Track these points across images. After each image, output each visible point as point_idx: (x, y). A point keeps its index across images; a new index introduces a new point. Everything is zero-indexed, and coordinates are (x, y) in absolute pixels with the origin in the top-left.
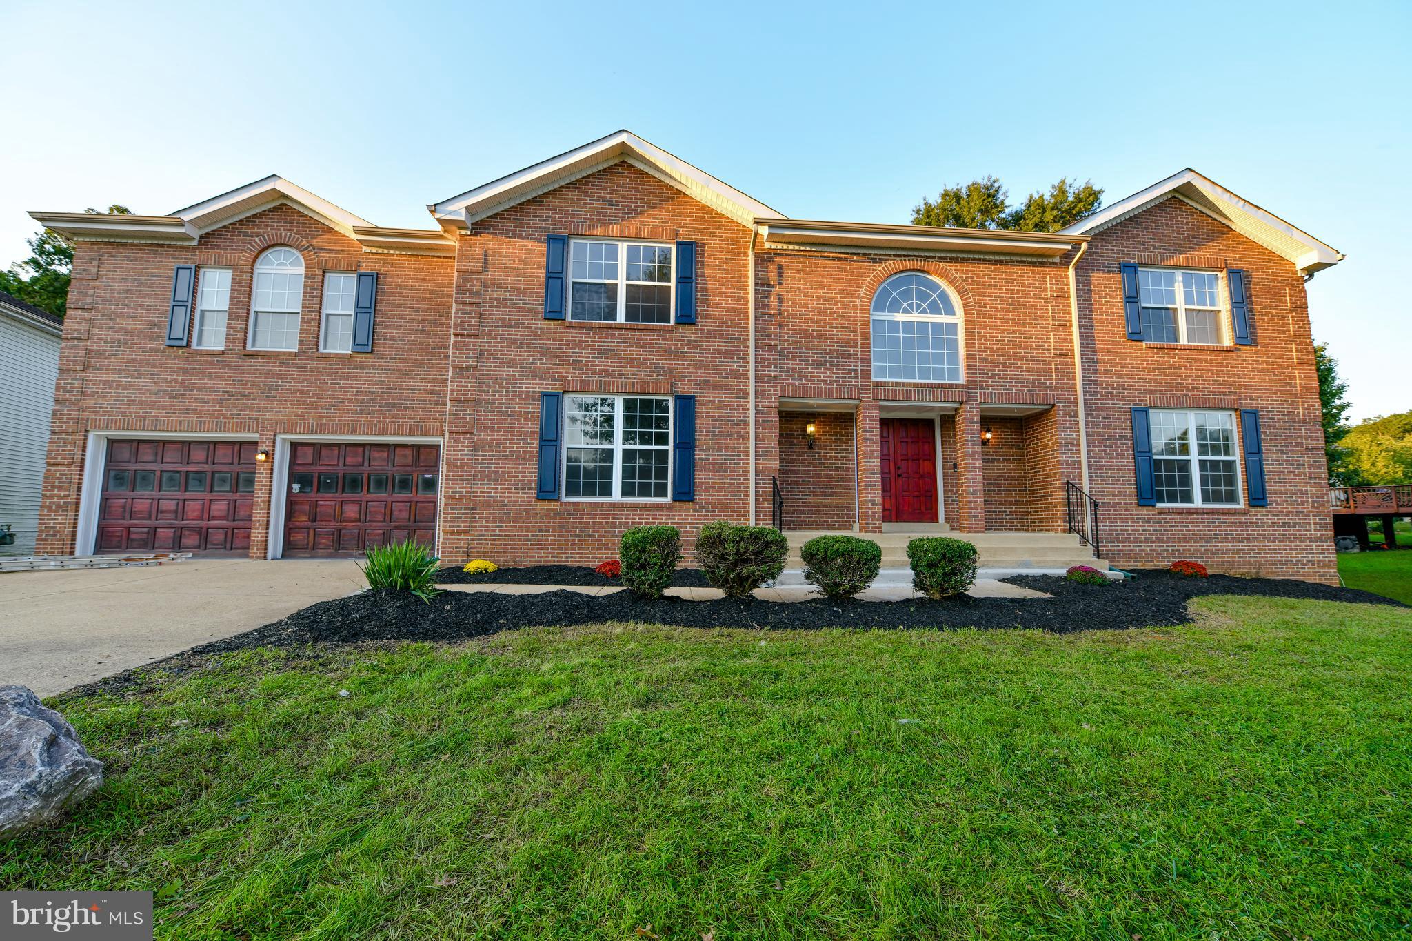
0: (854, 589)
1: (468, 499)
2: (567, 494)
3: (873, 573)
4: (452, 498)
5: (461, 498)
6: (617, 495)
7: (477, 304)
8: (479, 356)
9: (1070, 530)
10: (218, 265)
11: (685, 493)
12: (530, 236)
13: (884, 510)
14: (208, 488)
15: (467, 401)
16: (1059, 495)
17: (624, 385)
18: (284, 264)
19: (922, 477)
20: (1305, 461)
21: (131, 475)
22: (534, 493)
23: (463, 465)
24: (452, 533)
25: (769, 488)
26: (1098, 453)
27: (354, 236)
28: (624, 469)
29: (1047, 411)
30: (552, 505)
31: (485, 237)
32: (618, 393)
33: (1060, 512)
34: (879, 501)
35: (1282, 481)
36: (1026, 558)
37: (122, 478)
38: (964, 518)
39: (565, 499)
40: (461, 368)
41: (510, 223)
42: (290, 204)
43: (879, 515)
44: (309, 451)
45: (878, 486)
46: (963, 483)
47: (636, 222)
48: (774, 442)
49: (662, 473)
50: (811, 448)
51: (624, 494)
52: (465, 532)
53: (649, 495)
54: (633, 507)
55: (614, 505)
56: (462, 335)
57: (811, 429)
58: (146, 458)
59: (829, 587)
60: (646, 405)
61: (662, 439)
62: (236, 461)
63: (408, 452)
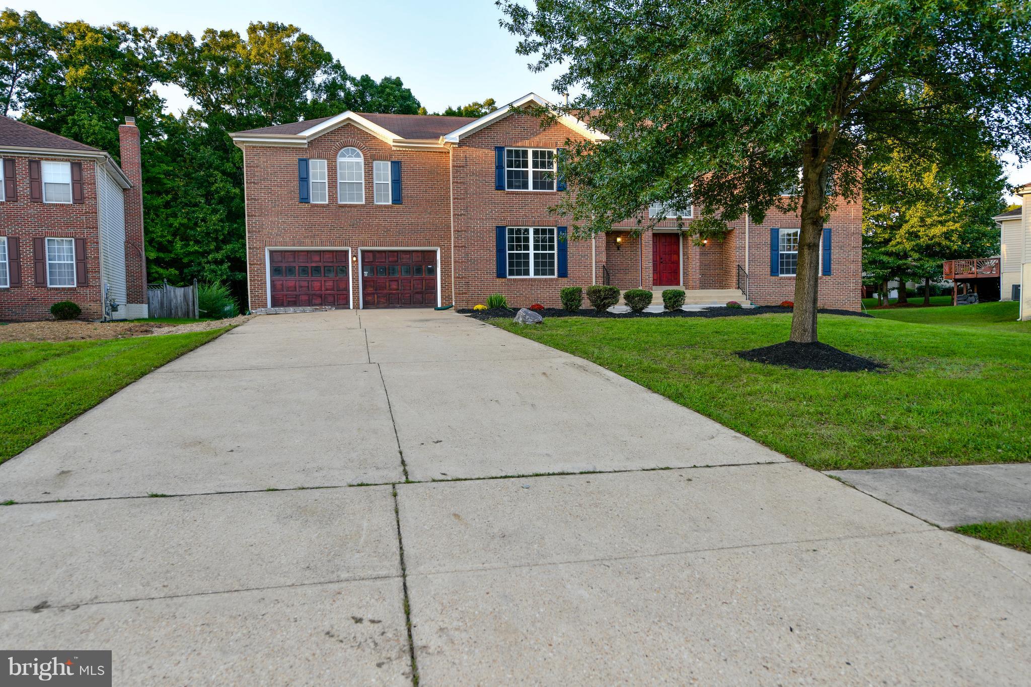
0: (643, 309)
1: (466, 278)
2: (509, 275)
3: (649, 302)
4: (459, 278)
5: (462, 278)
6: (532, 275)
7: (464, 183)
8: (466, 209)
9: (739, 288)
10: (319, 157)
11: (563, 274)
12: (487, 147)
13: (654, 280)
14: (322, 275)
15: (462, 231)
16: (734, 272)
17: (534, 222)
18: (352, 157)
19: (673, 263)
20: (852, 253)
21: (284, 268)
22: (495, 275)
23: (462, 262)
24: (459, 294)
25: (601, 270)
26: (754, 251)
27: (392, 144)
28: (535, 262)
29: (732, 230)
30: (503, 280)
31: (465, 148)
32: (531, 226)
33: (735, 279)
34: (651, 275)
35: (839, 263)
36: (716, 300)
37: (279, 270)
38: (691, 283)
39: (508, 277)
40: (458, 215)
41: (477, 140)
42: (353, 124)
43: (651, 283)
44: (371, 255)
45: (651, 268)
46: (690, 266)
47: (537, 139)
48: (604, 249)
49: (552, 264)
50: (618, 249)
51: (535, 274)
52: (465, 293)
53: (546, 275)
54: (540, 280)
55: (531, 280)
56: (457, 199)
57: (619, 240)
58: (290, 260)
59: (633, 308)
60: (544, 231)
61: (552, 248)
62: (335, 260)
63: (419, 254)
